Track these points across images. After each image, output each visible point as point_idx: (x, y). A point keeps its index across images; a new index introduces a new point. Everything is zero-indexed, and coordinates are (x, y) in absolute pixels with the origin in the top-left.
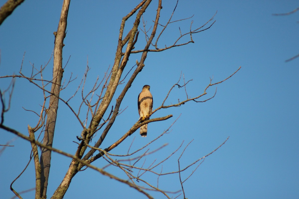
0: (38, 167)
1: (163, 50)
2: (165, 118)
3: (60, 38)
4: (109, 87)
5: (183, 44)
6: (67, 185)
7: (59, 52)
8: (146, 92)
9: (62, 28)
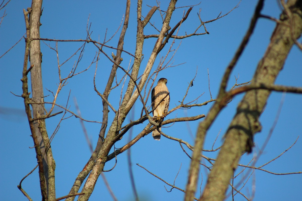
0: (52, 163)
1: (184, 38)
2: (195, 118)
3: (37, 15)
4: (134, 75)
5: (202, 34)
6: (92, 186)
7: (37, 32)
8: (162, 86)
9: (39, 4)
